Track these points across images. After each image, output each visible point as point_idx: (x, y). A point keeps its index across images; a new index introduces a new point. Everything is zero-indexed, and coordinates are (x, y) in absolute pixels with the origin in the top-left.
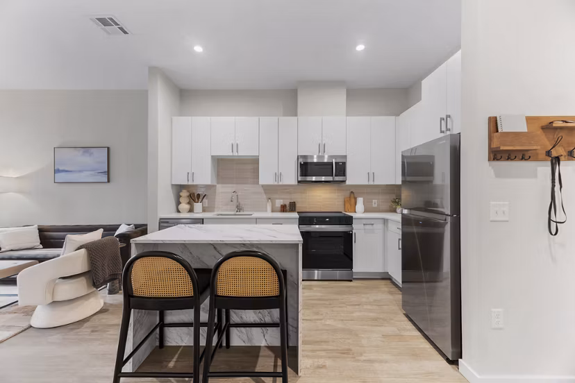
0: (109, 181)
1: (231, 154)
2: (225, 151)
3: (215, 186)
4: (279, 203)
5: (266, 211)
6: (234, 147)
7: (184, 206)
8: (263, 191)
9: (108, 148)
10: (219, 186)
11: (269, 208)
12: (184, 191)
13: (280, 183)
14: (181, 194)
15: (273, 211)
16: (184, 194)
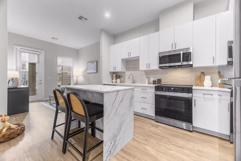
0: (97, 72)
1: (128, 57)
2: (126, 57)
3: (125, 72)
4: (152, 79)
5: (146, 83)
6: (129, 54)
7: (114, 80)
8: (145, 74)
9: (97, 61)
10: (126, 72)
11: (147, 82)
12: (114, 74)
13: (149, 69)
14: (113, 76)
15: (149, 84)
16: (114, 75)
